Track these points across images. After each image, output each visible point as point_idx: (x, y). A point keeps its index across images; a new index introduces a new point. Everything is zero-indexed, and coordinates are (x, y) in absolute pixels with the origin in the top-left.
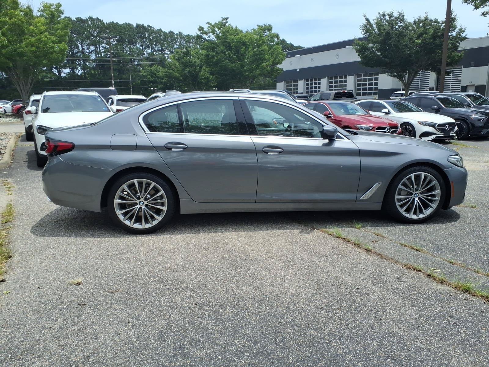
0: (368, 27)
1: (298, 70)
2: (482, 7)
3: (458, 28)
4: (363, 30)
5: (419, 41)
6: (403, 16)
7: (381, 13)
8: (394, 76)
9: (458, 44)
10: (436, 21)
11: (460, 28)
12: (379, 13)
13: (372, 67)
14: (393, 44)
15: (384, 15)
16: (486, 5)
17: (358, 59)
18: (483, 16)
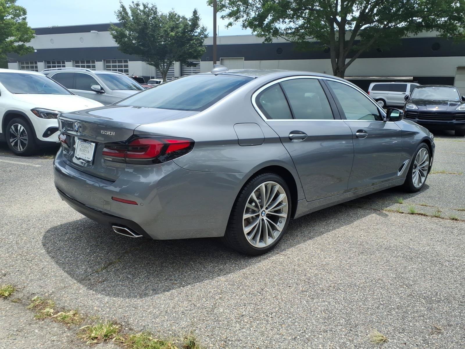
0: (123, 14)
1: (36, 51)
2: (220, 11)
3: (200, 27)
4: (118, 16)
5: (173, 34)
6: (156, 8)
7: (135, 2)
8: (151, 64)
9: (203, 41)
10: (184, 18)
11: (202, 26)
12: (133, 2)
13: (130, 54)
14: (151, 34)
15: (138, 5)
16: (223, 10)
17: (116, 45)
18: (222, 19)
